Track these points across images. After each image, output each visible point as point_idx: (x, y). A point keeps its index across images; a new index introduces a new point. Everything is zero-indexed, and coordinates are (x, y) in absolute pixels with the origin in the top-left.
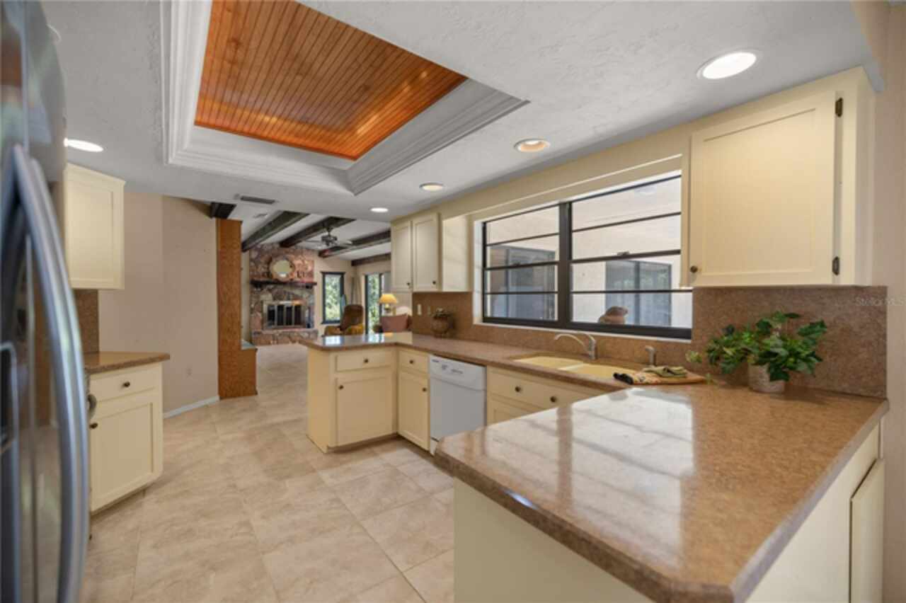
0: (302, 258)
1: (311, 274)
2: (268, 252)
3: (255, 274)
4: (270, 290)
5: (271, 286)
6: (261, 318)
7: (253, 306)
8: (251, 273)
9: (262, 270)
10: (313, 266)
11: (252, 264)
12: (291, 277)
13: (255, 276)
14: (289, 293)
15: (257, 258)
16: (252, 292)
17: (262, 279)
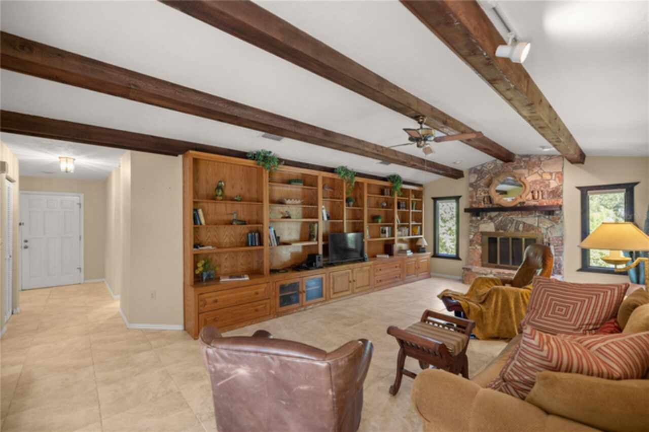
0: (540, 172)
1: (556, 193)
2: (489, 172)
3: (475, 200)
4: (491, 219)
5: (493, 214)
6: (480, 251)
7: (471, 237)
8: (470, 200)
9: (481, 194)
10: (561, 180)
11: (471, 189)
12: (520, 200)
13: (475, 203)
14: (518, 223)
15: (476, 182)
16: (471, 221)
17: (482, 205)
